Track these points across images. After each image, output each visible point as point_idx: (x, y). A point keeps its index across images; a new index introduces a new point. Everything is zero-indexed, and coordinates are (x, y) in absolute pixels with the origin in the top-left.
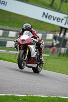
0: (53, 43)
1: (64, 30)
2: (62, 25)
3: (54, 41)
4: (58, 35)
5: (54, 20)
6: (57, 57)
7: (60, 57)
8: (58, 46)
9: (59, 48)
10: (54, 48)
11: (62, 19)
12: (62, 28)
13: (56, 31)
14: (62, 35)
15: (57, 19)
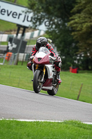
0: (8, 47)
1: (22, 29)
2: (20, 22)
3: (10, 45)
4: (15, 35)
5: (8, 15)
6: (13, 65)
7: (18, 66)
8: (14, 51)
9: (16, 54)
10: (9, 53)
11: (20, 14)
12: (19, 26)
13: (11, 31)
14: (20, 35)
15: (13, 14)
